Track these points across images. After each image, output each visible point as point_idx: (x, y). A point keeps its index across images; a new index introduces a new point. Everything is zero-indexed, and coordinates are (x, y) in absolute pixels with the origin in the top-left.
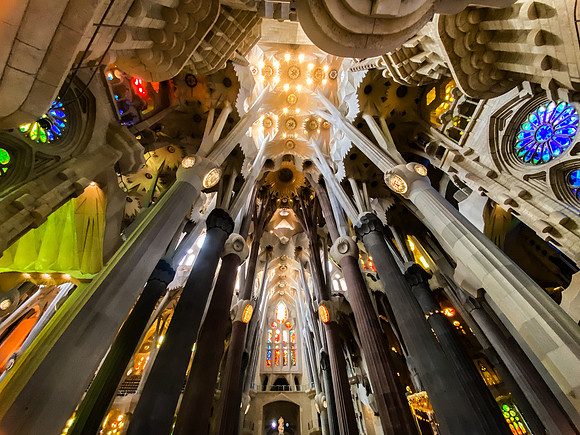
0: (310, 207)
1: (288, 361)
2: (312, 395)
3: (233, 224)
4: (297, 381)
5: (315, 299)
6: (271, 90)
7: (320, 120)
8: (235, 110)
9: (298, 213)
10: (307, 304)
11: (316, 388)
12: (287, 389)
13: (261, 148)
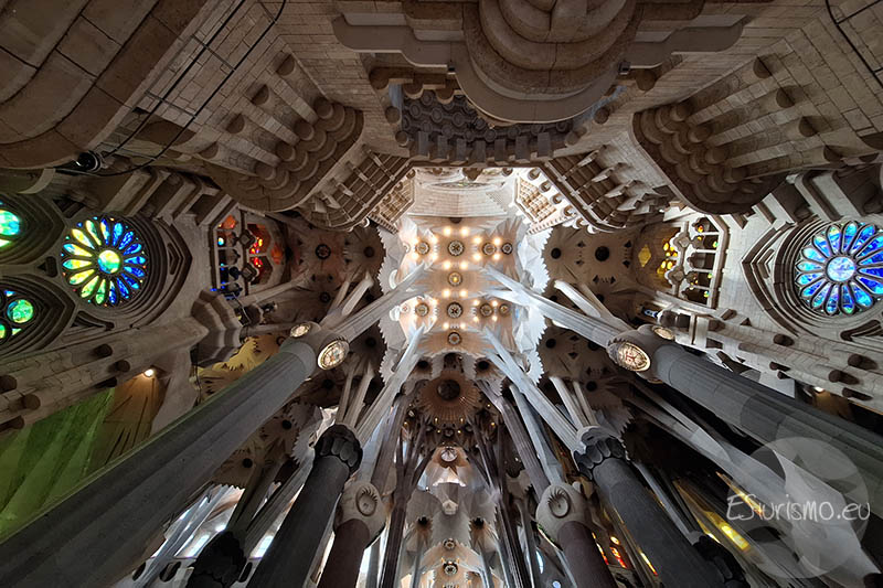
0: (491, 441)
3: (360, 453)
7: (495, 304)
8: (376, 284)
13: (411, 344)
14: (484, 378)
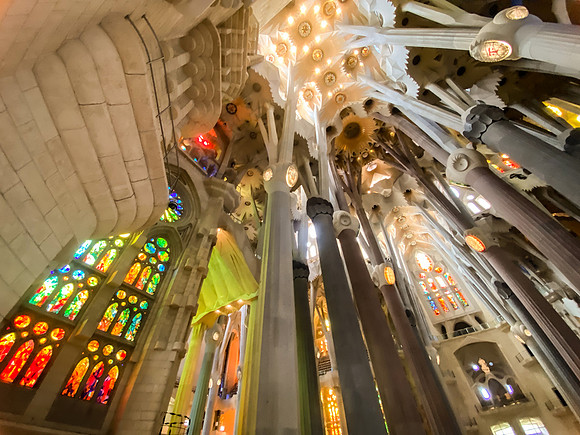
0: (396, 145)
1: (457, 304)
2: (506, 328)
3: (330, 204)
4: (479, 320)
5: (455, 233)
6: (294, 63)
8: (276, 106)
9: (386, 158)
10: (448, 243)
11: (507, 320)
12: (472, 330)
13: (315, 122)
14: (374, 110)
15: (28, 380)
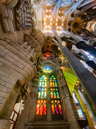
6: (51, 28)
7: (60, 12)
14: (75, 15)
15: (45, 113)
